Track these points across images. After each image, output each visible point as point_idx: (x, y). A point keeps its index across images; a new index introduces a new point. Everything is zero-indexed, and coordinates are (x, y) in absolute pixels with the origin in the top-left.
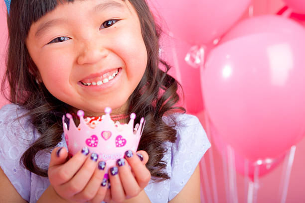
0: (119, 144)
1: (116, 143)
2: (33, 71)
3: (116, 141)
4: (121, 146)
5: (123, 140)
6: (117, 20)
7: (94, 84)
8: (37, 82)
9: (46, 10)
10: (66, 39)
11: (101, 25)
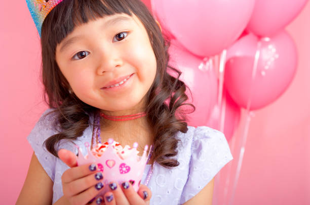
0: (123, 171)
1: (120, 170)
2: (64, 83)
3: (120, 168)
4: (125, 172)
5: (126, 167)
6: (127, 32)
8: (70, 92)
9: (66, 33)
10: (87, 54)
11: (113, 39)
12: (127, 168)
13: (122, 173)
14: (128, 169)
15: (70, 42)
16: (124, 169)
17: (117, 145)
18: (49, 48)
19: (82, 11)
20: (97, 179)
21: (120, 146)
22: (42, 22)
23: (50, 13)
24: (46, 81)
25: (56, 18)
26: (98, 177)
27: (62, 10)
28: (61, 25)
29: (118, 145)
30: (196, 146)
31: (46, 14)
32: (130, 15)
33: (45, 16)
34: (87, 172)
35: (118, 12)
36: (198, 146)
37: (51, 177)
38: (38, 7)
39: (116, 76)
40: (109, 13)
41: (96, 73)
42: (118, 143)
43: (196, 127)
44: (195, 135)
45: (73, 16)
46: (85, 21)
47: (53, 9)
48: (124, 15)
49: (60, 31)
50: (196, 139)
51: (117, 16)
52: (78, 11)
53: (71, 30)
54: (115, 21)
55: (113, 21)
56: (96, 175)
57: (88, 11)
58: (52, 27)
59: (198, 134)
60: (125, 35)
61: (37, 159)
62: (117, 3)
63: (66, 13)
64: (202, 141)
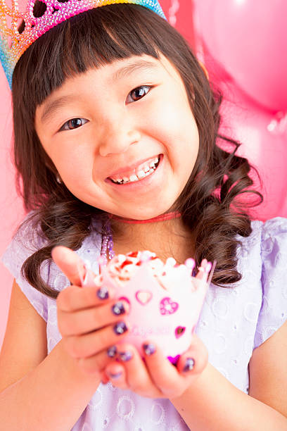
0: (166, 310)
1: (161, 309)
3: (162, 306)
4: (170, 313)
5: (172, 304)
6: (151, 87)
7: (126, 180)
10: (83, 122)
11: (128, 97)
12: (174, 306)
13: (163, 314)
14: (175, 308)
15: (57, 104)
16: (168, 307)
17: (153, 258)
18: (24, 111)
19: (76, 51)
20: (116, 314)
21: (157, 259)
22: (13, 68)
23: (25, 52)
24: (20, 163)
25: (34, 62)
26: (117, 310)
27: (45, 49)
28: (42, 75)
29: (155, 258)
30: (268, 247)
31: (20, 55)
32: (156, 57)
33: (18, 58)
34: (93, 300)
35: (137, 53)
36: (271, 248)
37: (41, 314)
38: (6, 41)
39: (131, 158)
40: (121, 55)
41: (97, 153)
42: (154, 255)
43: (264, 221)
44: (264, 231)
45: (62, 59)
46: (81, 69)
47: (31, 46)
48: (146, 58)
49: (41, 84)
50: (267, 236)
51: (133, 59)
52: (70, 51)
53: (59, 84)
54: (132, 68)
55: (128, 70)
56: (114, 307)
57: (86, 52)
58: (28, 79)
59: (270, 229)
60: (146, 90)
61: (20, 290)
62: (134, 38)
63: (50, 55)
64: (278, 237)
